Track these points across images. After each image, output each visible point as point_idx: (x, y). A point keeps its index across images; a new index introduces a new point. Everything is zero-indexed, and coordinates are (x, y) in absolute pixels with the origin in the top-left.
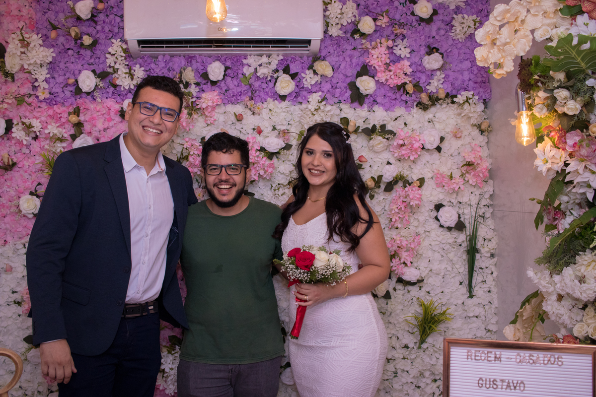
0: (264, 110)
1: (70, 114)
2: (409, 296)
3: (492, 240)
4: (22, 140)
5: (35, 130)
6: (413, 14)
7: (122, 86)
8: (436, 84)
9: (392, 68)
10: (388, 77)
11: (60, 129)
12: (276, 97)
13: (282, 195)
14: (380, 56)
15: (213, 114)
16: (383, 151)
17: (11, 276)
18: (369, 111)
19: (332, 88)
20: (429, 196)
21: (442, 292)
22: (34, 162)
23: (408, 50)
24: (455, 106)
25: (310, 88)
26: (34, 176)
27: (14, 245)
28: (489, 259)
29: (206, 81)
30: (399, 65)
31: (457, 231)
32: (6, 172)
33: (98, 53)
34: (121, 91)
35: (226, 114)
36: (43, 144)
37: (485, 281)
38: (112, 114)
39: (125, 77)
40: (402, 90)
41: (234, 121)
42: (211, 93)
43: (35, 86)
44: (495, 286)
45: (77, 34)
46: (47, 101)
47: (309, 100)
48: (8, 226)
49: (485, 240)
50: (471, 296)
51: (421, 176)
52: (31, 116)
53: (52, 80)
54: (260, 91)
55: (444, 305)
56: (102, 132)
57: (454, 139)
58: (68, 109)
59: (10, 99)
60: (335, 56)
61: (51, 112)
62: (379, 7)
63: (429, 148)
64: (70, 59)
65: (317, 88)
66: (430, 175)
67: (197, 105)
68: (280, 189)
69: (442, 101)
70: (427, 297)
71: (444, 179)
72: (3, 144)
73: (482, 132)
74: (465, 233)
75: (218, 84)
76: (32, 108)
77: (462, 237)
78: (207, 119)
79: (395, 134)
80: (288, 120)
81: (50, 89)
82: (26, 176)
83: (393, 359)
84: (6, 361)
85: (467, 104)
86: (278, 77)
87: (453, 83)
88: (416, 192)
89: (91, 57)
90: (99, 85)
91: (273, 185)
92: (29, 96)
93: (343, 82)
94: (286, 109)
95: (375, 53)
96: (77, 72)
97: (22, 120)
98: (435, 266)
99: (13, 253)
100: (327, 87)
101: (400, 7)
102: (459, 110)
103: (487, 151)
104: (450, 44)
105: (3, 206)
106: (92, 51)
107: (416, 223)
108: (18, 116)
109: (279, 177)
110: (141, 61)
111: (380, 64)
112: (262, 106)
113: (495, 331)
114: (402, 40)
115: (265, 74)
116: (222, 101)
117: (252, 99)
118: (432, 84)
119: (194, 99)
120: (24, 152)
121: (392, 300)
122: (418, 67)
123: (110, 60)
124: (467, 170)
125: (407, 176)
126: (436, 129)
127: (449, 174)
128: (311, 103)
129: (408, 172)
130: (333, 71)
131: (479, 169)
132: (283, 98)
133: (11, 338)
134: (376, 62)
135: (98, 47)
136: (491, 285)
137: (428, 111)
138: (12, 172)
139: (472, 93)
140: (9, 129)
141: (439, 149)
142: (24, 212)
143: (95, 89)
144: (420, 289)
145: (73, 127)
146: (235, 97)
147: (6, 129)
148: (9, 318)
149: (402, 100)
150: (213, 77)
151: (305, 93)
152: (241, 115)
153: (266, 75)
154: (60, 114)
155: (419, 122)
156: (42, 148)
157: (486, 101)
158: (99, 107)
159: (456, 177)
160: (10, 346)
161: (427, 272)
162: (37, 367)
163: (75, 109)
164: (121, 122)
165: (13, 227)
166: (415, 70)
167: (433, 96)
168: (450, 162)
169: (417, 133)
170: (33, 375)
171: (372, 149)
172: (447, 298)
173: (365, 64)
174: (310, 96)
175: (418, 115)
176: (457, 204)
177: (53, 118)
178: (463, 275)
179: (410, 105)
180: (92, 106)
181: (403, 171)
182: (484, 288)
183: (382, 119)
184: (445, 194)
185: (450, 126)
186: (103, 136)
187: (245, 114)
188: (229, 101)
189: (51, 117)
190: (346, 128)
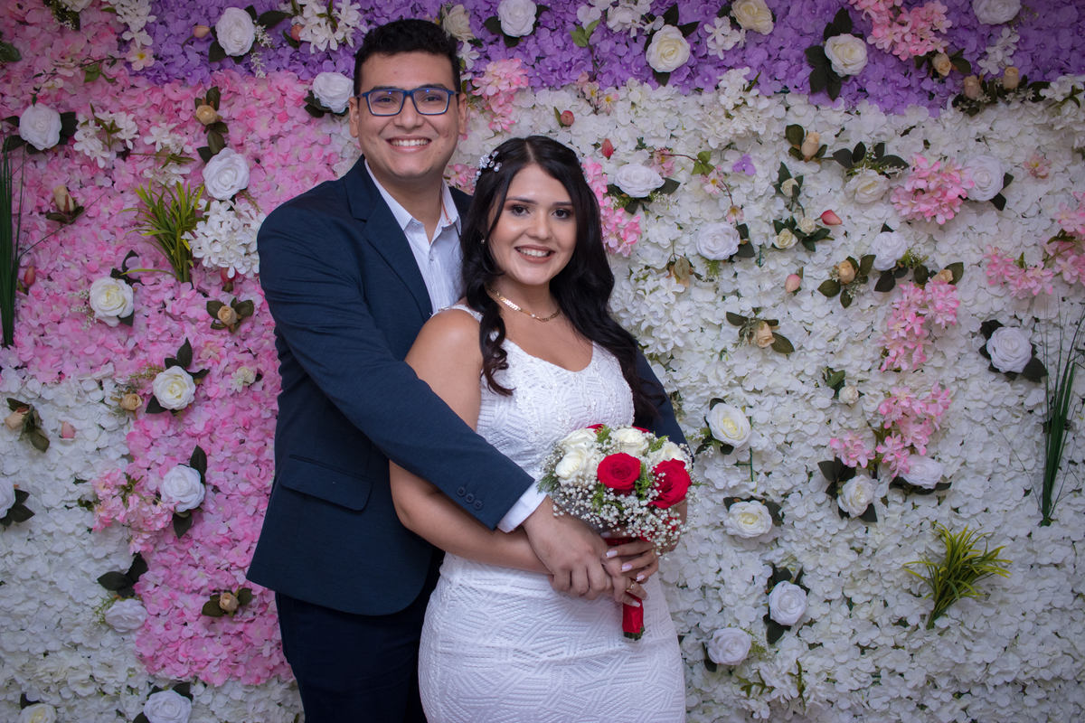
0: (619, 103)
1: (198, 102)
2: (915, 517)
4: (95, 159)
5: (122, 137)
7: (312, 45)
8: (999, 56)
9: (905, 17)
10: (897, 39)
11: (178, 137)
12: (646, 75)
13: (651, 292)
15: (509, 110)
16: (875, 202)
17: (73, 447)
18: (848, 113)
19: (768, 59)
20: (970, 303)
21: (986, 511)
22: (121, 207)
24: (1041, 106)
25: (722, 57)
26: (121, 236)
27: (78, 383)
29: (495, 37)
30: (922, 12)
31: (1026, 381)
32: (62, 227)
34: (308, 54)
35: (537, 111)
36: (140, 166)
37: (1080, 491)
39: (319, 24)
40: (923, 69)
41: (554, 127)
42: (508, 63)
43: (125, 42)
46: (150, 74)
47: (721, 84)
48: (66, 342)
49: (1083, 403)
50: (1047, 521)
51: (955, 260)
52: (114, 106)
53: (160, 28)
54: (612, 62)
55: (988, 539)
56: (266, 144)
57: (1031, 179)
58: (195, 91)
59: (69, 68)
61: (157, 99)
63: (978, 199)
65: (738, 56)
66: (975, 258)
67: (475, 88)
68: (650, 279)
69: (1011, 94)
70: (955, 521)
71: (1010, 268)
72: (55, 167)
74: (1043, 385)
75: (522, 44)
76: (118, 89)
77: (1036, 396)
78: (495, 120)
79: (907, 166)
80: (670, 127)
81: (155, 47)
82: (104, 235)
83: (873, 646)
84: (62, 623)
85: (1071, 104)
86: (653, 32)
87: (1037, 54)
88: (949, 296)
90: (262, 40)
91: (633, 269)
92: (110, 61)
93: (793, 47)
94: (668, 102)
96: (214, 11)
97: (97, 114)
98: (974, 456)
99: (77, 400)
100: (759, 55)
102: (1047, 117)
105: (56, 298)
107: (938, 362)
108: (87, 105)
109: (647, 251)
111: (881, 7)
112: (617, 96)
115: (624, 24)
116: (529, 81)
117: (595, 79)
118: (992, 57)
119: (469, 77)
120: (101, 184)
121: (878, 524)
122: (963, 17)
124: (1058, 249)
125: (926, 258)
126: (991, 156)
127: (1017, 257)
128: (727, 92)
129: (927, 250)
130: (774, 21)
132: (662, 78)
133: (73, 575)
137: (978, 118)
138: (75, 227)
140: (67, 134)
141: (999, 202)
142: (99, 314)
143: (252, 50)
144: (939, 504)
145: (205, 132)
146: (556, 74)
147: (61, 133)
148: (69, 534)
149: (922, 91)
150: (510, 29)
151: (709, 69)
152: (570, 113)
153: (628, 27)
154: (176, 103)
155: (958, 141)
156: (138, 176)
158: (261, 90)
159: (1033, 264)
160: (70, 593)
161: (956, 467)
162: (125, 637)
163: (208, 92)
164: (309, 123)
165: (76, 345)
166: (956, 25)
167: (992, 83)
168: (1019, 230)
169: (954, 166)
170: (117, 653)
171: (854, 196)
172: (996, 523)
173: (845, 7)
174: (721, 75)
175: (957, 124)
176: (1029, 323)
177: (163, 112)
178: (1033, 475)
179: (938, 102)
180: (246, 88)
181: (917, 246)
182: (1076, 506)
183: (877, 131)
184: (1007, 299)
185: (1023, 151)
186: (270, 153)
187: (579, 111)
188: (544, 82)
189: (158, 108)
190: (798, 148)
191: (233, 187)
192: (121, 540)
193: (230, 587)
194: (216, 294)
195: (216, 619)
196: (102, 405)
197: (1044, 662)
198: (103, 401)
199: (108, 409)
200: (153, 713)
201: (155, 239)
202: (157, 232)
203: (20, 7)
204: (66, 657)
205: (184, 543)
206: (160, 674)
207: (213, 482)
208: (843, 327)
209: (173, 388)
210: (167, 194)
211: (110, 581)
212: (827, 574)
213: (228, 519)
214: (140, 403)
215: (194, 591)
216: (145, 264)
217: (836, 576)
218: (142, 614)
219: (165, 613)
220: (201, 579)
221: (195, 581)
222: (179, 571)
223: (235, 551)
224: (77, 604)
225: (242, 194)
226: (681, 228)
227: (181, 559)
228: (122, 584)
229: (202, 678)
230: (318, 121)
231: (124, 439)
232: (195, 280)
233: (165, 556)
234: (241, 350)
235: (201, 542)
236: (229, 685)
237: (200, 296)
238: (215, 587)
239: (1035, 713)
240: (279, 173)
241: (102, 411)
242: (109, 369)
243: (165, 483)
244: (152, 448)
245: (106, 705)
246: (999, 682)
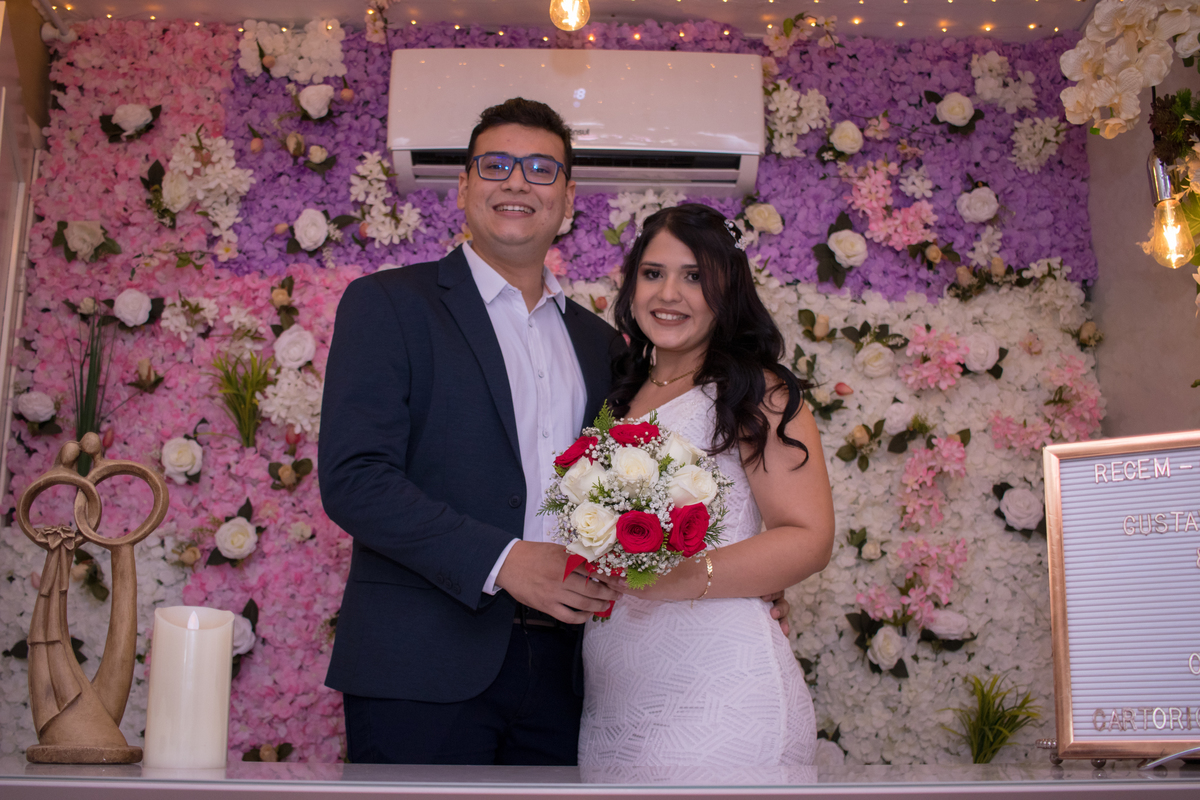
1: (273, 289)
2: (946, 673)
4: (179, 334)
5: (205, 317)
6: (935, 121)
7: (377, 241)
8: (986, 249)
9: (896, 213)
11: (254, 319)
14: (874, 190)
16: (884, 376)
18: (855, 301)
20: (981, 466)
21: (1017, 668)
22: (196, 381)
23: (929, 184)
24: (1027, 288)
26: (194, 405)
30: (912, 210)
32: (142, 394)
33: (335, 183)
34: (374, 250)
36: (217, 346)
39: (383, 223)
40: (918, 259)
43: (213, 238)
45: (298, 144)
46: (233, 266)
48: (134, 502)
51: (962, 427)
52: (199, 292)
53: (245, 229)
57: (1026, 356)
58: (271, 281)
59: (165, 252)
60: (786, 196)
61: (237, 286)
62: (871, 109)
63: (977, 370)
64: (283, 191)
66: (981, 425)
70: (986, 675)
72: (141, 345)
73: (1083, 345)
75: (561, 242)
79: (908, 341)
81: (241, 244)
82: (179, 405)
85: (1050, 280)
87: (1021, 251)
89: (322, 189)
90: (334, 237)
92: (200, 254)
93: (802, 246)
95: (865, 186)
96: (292, 215)
97: (184, 299)
98: (1000, 612)
101: (911, 110)
102: (1033, 300)
104: (1010, 178)
106: (324, 179)
107: (955, 523)
108: (175, 291)
110: (415, 198)
111: (875, 204)
114: (917, 169)
118: (978, 250)
120: (181, 360)
121: (910, 680)
122: (950, 216)
123: (358, 191)
124: (1055, 411)
125: (934, 426)
126: (988, 334)
127: (1022, 422)
129: (937, 421)
130: (783, 224)
131: (1081, 403)
134: (866, 201)
135: (338, 171)
137: (973, 303)
138: (154, 396)
139: (1059, 258)
140: (155, 315)
141: (996, 372)
142: (168, 470)
143: (324, 245)
144: (969, 660)
145: (279, 314)
146: (592, 268)
147: (151, 313)
149: (920, 281)
152: (604, 300)
154: (254, 291)
155: (956, 324)
156: (215, 352)
157: (1088, 285)
158: (330, 279)
161: (982, 622)
163: (283, 281)
165: (143, 504)
166: (944, 223)
167: (980, 271)
171: (863, 371)
172: (1028, 681)
173: (846, 213)
175: (953, 310)
177: (241, 298)
179: (935, 291)
180: (317, 279)
183: (881, 316)
184: (1015, 462)
185: (1017, 333)
188: (580, 275)
189: (238, 296)
190: (810, 328)
191: (300, 358)
193: (271, 742)
194: (278, 457)
196: (163, 561)
198: (163, 558)
199: (168, 565)
201: (227, 406)
203: (125, 210)
207: (263, 634)
208: (862, 491)
210: (241, 366)
212: (864, 735)
213: (274, 672)
214: (200, 557)
216: (215, 430)
217: (873, 738)
220: (243, 735)
221: (237, 735)
223: (279, 702)
225: (308, 366)
231: (180, 593)
232: (259, 445)
234: (298, 509)
235: (245, 697)
237: (263, 459)
241: (162, 567)
242: (172, 528)
244: (206, 603)
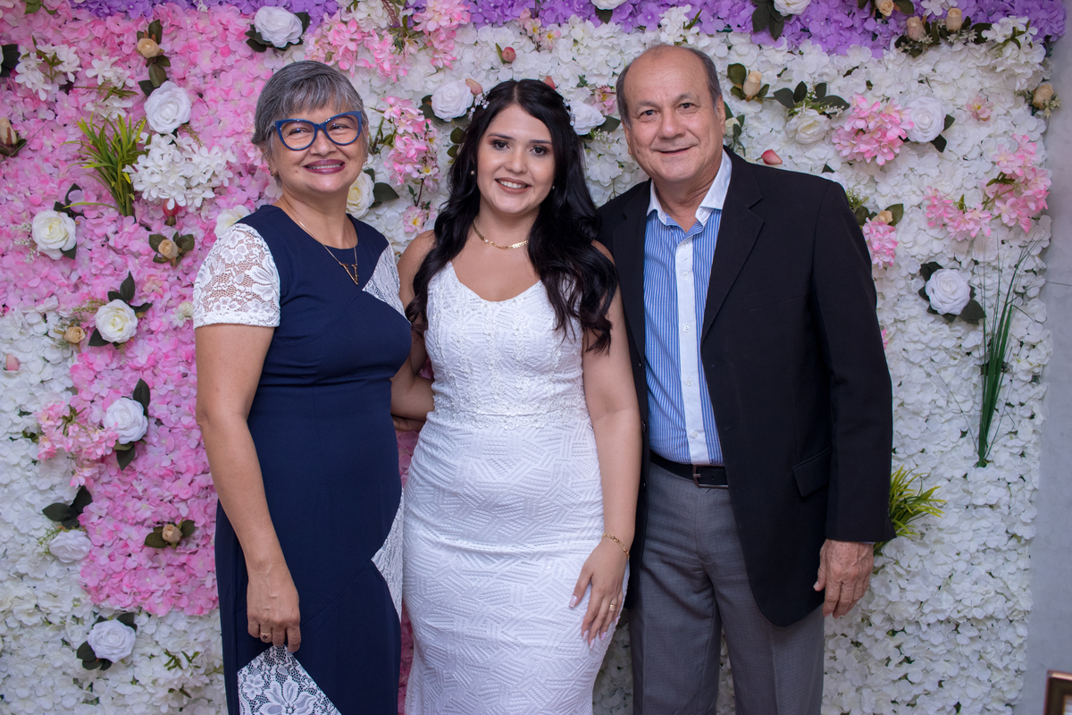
0: (562, 41)
1: (140, 35)
3: (1039, 346)
4: (37, 93)
5: (64, 70)
11: (120, 70)
12: (588, 12)
15: (451, 46)
16: (815, 143)
17: (18, 379)
18: (791, 52)
20: (909, 245)
21: (923, 451)
22: (64, 140)
24: (983, 48)
26: (63, 169)
27: (22, 316)
28: (1029, 386)
31: (964, 323)
32: (4, 159)
35: (479, 47)
36: (82, 100)
37: (1016, 433)
38: (232, 39)
40: (866, 9)
41: (495, 64)
44: (1035, 444)
46: (92, 6)
47: (663, 22)
48: (10, 275)
49: (1021, 346)
51: (895, 202)
52: (56, 39)
55: (924, 479)
56: (208, 79)
57: (973, 121)
58: (137, 25)
61: (99, 31)
63: (919, 140)
66: (915, 200)
67: (417, 24)
69: (954, 36)
71: (949, 210)
73: (1034, 109)
74: (981, 328)
76: (60, 21)
77: (974, 338)
78: (436, 56)
79: (847, 106)
80: (612, 64)
82: (47, 168)
84: (8, 553)
85: (1012, 45)
88: (887, 237)
94: (611, 40)
97: (39, 47)
99: (21, 333)
102: (989, 59)
103: (1043, 152)
108: (29, 37)
112: (559, 34)
113: (1027, 538)
116: (471, 18)
117: (537, 16)
119: (410, 12)
120: (43, 117)
124: (997, 191)
125: (866, 199)
126: (934, 97)
127: (958, 199)
128: (667, 29)
129: (868, 191)
131: (1028, 193)
132: (604, 15)
133: (18, 506)
136: (1029, 442)
137: (921, 59)
138: (18, 159)
139: (1025, 20)
140: (9, 65)
141: (940, 143)
142: (41, 247)
145: (147, 66)
146: (498, 10)
148: (14, 466)
149: (865, 31)
151: (652, 6)
152: (512, 50)
154: (119, 36)
155: (900, 82)
156: (80, 109)
157: (1051, 40)
158: (203, 23)
159: (973, 206)
160: (16, 523)
162: (71, 568)
163: (151, 25)
164: (251, 57)
165: (20, 278)
167: (934, 24)
168: (960, 172)
169: (896, 106)
170: (62, 583)
171: (794, 136)
172: (931, 464)
174: (663, 13)
175: (899, 66)
176: (968, 265)
177: (105, 45)
178: (970, 416)
179: (881, 43)
180: (188, 21)
181: (858, 187)
182: (1012, 448)
183: (819, 72)
184: (947, 242)
185: (966, 93)
186: (212, 88)
187: (521, 48)
188: (486, 18)
189: (100, 41)
190: (740, 87)
191: (174, 120)
192: (66, 472)
193: (174, 519)
194: (158, 228)
195: (159, 550)
196: (46, 338)
197: (977, 601)
198: (47, 334)
199: (52, 342)
200: (97, 643)
201: (98, 173)
202: (98, 165)
204: (12, 587)
205: (127, 475)
206: (105, 604)
207: (156, 415)
209: (115, 322)
210: (110, 127)
211: (54, 512)
213: (172, 452)
214: (83, 336)
215: (137, 523)
216: (88, 198)
218: (86, 545)
219: (109, 544)
220: (145, 511)
221: (139, 513)
222: (122, 503)
223: (178, 482)
224: (22, 535)
225: (184, 128)
226: (622, 166)
227: (125, 491)
228: (68, 515)
229: (145, 608)
230: (260, 55)
231: (68, 371)
232: (138, 214)
233: (109, 488)
234: (184, 284)
235: (144, 475)
236: (173, 616)
237: (143, 230)
238: (159, 519)
239: (967, 651)
240: (221, 107)
241: (46, 344)
242: (53, 302)
243: (108, 415)
244: (96, 381)
245: (51, 634)
246: (932, 620)
